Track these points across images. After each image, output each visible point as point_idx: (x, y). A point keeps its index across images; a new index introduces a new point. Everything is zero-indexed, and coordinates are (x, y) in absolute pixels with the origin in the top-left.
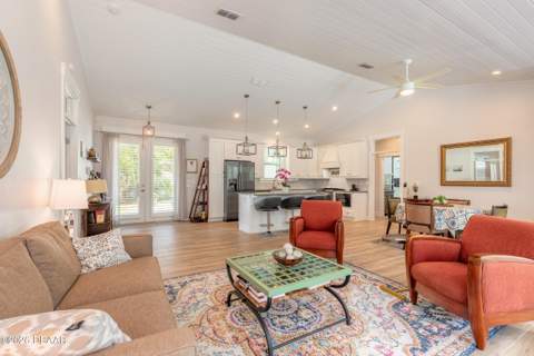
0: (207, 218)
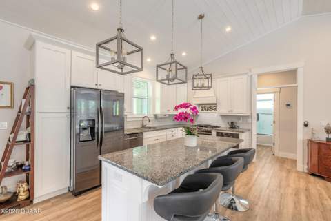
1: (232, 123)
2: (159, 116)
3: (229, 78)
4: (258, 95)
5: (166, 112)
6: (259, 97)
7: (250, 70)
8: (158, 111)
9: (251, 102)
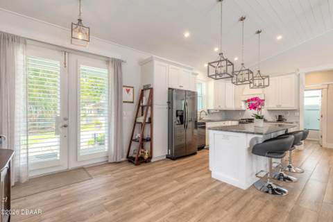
0: (150, 158)
1: (280, 116)
2: (212, 111)
3: (277, 78)
4: (305, 92)
5: (217, 108)
6: (306, 94)
7: (298, 70)
8: (211, 107)
9: (299, 98)
